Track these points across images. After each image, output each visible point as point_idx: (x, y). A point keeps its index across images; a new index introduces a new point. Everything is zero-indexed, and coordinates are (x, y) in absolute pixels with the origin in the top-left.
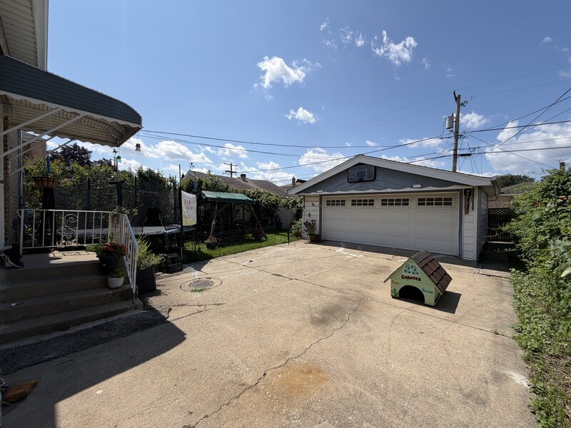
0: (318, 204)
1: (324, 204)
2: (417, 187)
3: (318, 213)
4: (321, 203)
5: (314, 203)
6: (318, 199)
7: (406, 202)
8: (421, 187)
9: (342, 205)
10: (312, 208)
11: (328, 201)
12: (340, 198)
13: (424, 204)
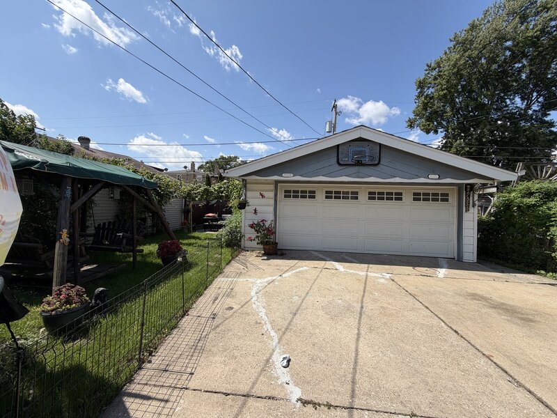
0: (272, 194)
1: (281, 195)
2: (433, 178)
3: (272, 209)
4: (276, 195)
5: (264, 193)
6: (272, 187)
7: (399, 197)
8: (439, 178)
9: (310, 197)
10: (261, 201)
11: (286, 191)
12: (308, 187)
13: (419, 200)
